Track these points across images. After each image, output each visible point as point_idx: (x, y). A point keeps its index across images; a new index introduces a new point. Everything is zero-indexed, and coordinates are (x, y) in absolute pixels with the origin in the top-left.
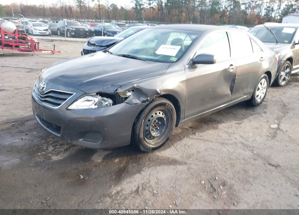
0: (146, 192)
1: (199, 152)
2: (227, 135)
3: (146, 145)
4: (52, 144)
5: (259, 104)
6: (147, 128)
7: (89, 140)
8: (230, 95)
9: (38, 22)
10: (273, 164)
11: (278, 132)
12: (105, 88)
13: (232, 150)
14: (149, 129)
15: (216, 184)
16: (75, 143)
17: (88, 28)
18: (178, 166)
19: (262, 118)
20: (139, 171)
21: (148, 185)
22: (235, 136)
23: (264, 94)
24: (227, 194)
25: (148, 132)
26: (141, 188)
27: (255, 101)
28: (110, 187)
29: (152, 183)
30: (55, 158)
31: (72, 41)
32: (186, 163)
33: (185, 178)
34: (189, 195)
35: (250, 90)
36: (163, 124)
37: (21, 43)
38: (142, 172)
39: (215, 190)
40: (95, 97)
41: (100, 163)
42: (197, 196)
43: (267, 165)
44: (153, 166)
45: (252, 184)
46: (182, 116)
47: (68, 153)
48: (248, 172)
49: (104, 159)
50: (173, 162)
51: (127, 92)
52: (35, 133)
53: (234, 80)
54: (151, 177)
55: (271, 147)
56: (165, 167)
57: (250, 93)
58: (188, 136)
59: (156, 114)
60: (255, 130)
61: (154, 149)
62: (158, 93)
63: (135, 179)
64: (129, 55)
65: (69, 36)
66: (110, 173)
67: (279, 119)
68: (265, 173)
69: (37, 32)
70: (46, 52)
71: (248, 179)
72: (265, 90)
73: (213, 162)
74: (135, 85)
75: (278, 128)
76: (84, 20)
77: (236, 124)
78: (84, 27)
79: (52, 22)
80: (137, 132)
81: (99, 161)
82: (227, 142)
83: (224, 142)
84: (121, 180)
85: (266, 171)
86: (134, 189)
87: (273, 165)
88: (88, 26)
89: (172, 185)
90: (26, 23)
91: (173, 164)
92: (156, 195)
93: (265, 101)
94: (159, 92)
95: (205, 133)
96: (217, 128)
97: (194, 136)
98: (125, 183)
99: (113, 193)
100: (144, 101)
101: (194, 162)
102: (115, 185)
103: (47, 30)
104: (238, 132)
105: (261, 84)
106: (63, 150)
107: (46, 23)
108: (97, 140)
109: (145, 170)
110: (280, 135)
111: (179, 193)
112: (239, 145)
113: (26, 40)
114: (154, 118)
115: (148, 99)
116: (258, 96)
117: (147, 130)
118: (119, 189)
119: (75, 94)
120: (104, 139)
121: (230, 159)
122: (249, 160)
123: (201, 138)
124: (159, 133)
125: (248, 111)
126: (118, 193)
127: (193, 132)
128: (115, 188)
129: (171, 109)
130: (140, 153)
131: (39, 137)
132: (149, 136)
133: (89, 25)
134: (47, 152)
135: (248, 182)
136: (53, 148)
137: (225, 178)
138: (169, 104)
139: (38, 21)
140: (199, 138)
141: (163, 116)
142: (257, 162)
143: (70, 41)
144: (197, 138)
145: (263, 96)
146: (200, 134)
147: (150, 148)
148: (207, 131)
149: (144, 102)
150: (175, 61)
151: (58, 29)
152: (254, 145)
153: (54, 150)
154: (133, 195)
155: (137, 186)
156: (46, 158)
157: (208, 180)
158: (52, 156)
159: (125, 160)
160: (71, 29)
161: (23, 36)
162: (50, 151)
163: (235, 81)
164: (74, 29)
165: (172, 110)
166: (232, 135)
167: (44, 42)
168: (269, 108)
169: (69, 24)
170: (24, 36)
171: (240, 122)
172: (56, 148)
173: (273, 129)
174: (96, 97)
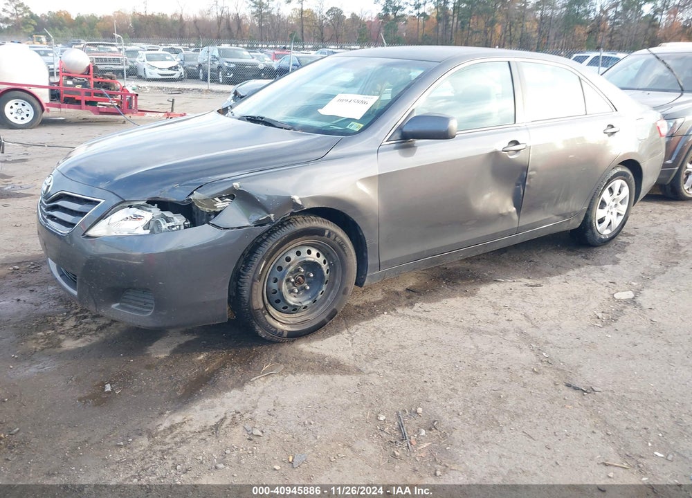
0: (236, 430)
1: (403, 347)
2: (491, 310)
3: (271, 325)
4: (77, 313)
5: (606, 242)
6: (274, 286)
7: (131, 306)
8: (515, 217)
9: (160, 52)
10: (577, 385)
11: (630, 309)
12: (167, 188)
13: (485, 348)
14: (280, 289)
15: (414, 422)
16: (102, 311)
17: (266, 62)
18: (337, 377)
19: (601, 275)
20: (240, 385)
21: (248, 416)
22: (511, 315)
23: (621, 218)
24: (429, 449)
25: (276, 296)
26: (228, 422)
27: (594, 234)
28: (162, 413)
29: (259, 413)
30: (69, 344)
31: (222, 92)
32: (359, 371)
33: (341, 406)
34: (333, 445)
35: (575, 205)
36: (319, 277)
37: (102, 95)
38: (247, 387)
39: (403, 438)
40: (146, 210)
41: (162, 361)
42: (353, 450)
43: (562, 387)
44: (280, 374)
45: (501, 431)
46: (371, 261)
47: (102, 335)
48: (505, 402)
49: (174, 352)
50: (332, 367)
51: (217, 199)
52: (50, 288)
53: (523, 180)
54: (264, 398)
55: (592, 345)
56: (305, 378)
57: (576, 214)
58: (394, 310)
59: (299, 253)
60: (570, 303)
61: (295, 336)
62: (295, 205)
63: (225, 400)
64: (262, 118)
65: (221, 81)
66: (175, 384)
67: (646, 279)
68: (548, 407)
69: (155, 74)
70: (153, 115)
71: (496, 417)
72: (623, 209)
73: (426, 371)
74: (236, 185)
75: (633, 301)
76: (266, 46)
77: (527, 287)
78: (254, 61)
79: (193, 51)
80: (245, 294)
81: (162, 356)
82: (483, 327)
83: (476, 326)
84: (192, 401)
85: (552, 401)
86: (212, 422)
87: (576, 389)
88: (265, 59)
89: (304, 418)
90: (134, 53)
91: (328, 372)
92: (255, 438)
93: (627, 235)
94: (300, 202)
95: (438, 305)
96: (473, 294)
97: (408, 311)
98: (198, 408)
99: (161, 428)
100: (258, 221)
101: (380, 371)
102: (175, 411)
103: (176, 68)
104: (523, 304)
105: (611, 190)
106: (94, 327)
107: (176, 52)
108: (147, 308)
109: (255, 382)
110: (630, 317)
111: (311, 438)
112: (512, 336)
113: (113, 89)
114: (293, 263)
115: (269, 218)
116: (601, 221)
117: (275, 292)
118: (178, 418)
119: (102, 201)
120: (160, 305)
121: (474, 367)
122: (520, 373)
123: (424, 315)
124: (309, 299)
125: (572, 258)
126: (172, 428)
127: (411, 300)
128: (170, 417)
129: (339, 244)
130: (263, 344)
131: (55, 299)
132: (281, 305)
133: (269, 55)
134: (59, 331)
135: (493, 424)
136: (74, 324)
137: (439, 411)
138: (333, 232)
139: (162, 48)
140: (417, 314)
141: (320, 260)
142: (538, 378)
143: (218, 92)
144: (416, 314)
145: (617, 222)
146: (427, 306)
147: (283, 332)
148: (444, 301)
149: (259, 224)
150: (357, 130)
151: (200, 65)
152: (550, 338)
153: (74, 327)
154: (203, 435)
155: (222, 416)
156: (51, 343)
157: (398, 413)
158: (64, 340)
159: (220, 356)
160: (226, 64)
161: (105, 80)
162: (68, 328)
163: (527, 183)
164: (232, 66)
165: (342, 245)
166: (504, 311)
167: (162, 94)
168: (629, 253)
169: (224, 54)
170: (109, 80)
171: (539, 282)
172: (81, 323)
173: (619, 301)
174: (148, 209)
